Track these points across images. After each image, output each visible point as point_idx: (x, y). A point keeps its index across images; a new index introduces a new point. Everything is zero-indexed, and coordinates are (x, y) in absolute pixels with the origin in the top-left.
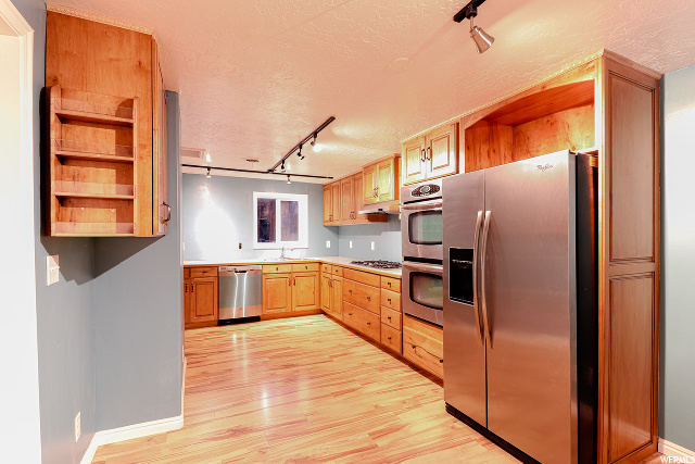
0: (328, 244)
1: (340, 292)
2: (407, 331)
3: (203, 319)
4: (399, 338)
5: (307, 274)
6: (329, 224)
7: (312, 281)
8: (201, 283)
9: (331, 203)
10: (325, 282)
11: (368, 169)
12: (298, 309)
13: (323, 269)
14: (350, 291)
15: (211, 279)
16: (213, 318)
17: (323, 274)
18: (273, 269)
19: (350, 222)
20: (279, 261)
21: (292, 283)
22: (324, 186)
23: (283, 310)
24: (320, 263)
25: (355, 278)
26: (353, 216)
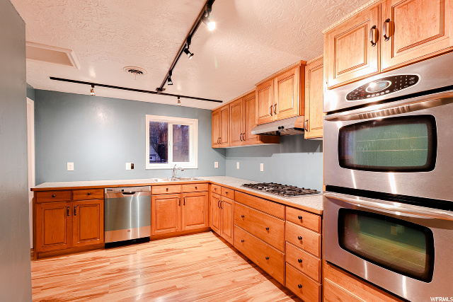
0: (216, 165)
1: (230, 215)
2: (330, 285)
3: (88, 243)
4: (317, 291)
5: (198, 194)
6: (217, 146)
7: (201, 201)
8: (85, 206)
9: (220, 127)
10: (214, 203)
11: (263, 86)
12: (188, 228)
13: (212, 189)
14: (243, 217)
15: (96, 201)
16: (98, 241)
17: (212, 194)
18: (163, 190)
19: (240, 144)
20: (170, 181)
21: (182, 202)
22: (212, 111)
23: (173, 230)
24: (210, 183)
25: (249, 203)
26: (244, 137)
